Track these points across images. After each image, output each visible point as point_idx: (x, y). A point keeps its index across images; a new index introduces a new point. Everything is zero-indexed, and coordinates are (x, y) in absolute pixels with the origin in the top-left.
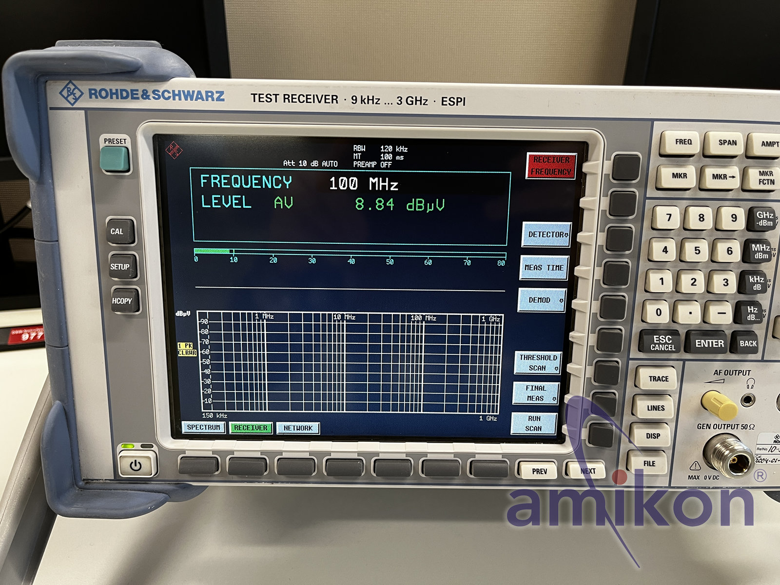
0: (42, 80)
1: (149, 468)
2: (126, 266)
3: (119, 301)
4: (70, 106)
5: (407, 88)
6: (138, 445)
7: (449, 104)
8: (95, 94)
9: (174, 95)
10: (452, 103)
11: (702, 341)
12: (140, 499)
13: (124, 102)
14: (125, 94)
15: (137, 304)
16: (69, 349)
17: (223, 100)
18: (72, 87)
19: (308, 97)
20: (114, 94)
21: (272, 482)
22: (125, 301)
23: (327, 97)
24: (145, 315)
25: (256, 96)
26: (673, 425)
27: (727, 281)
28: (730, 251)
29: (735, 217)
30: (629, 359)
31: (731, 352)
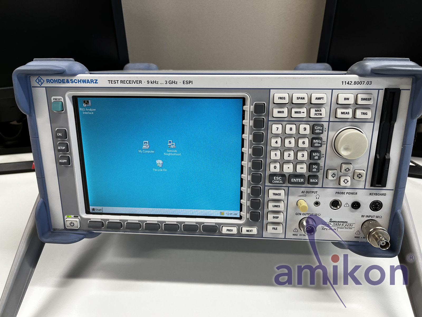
0: (28, 76)
1: (77, 225)
2: (64, 148)
3: (62, 161)
4: (40, 86)
5: (169, 77)
6: (73, 216)
7: (186, 83)
8: (49, 81)
9: (79, 81)
11: (294, 179)
12: (74, 237)
13: (60, 84)
14: (60, 81)
15: (69, 161)
16: (45, 179)
17: (97, 83)
18: (40, 79)
19: (130, 81)
20: (56, 81)
21: (125, 232)
22: (64, 161)
23: (137, 81)
24: (72, 166)
25: (110, 81)
26: (285, 213)
27: (303, 155)
28: (304, 143)
29: (305, 129)
30: (265, 186)
31: (308, 184)
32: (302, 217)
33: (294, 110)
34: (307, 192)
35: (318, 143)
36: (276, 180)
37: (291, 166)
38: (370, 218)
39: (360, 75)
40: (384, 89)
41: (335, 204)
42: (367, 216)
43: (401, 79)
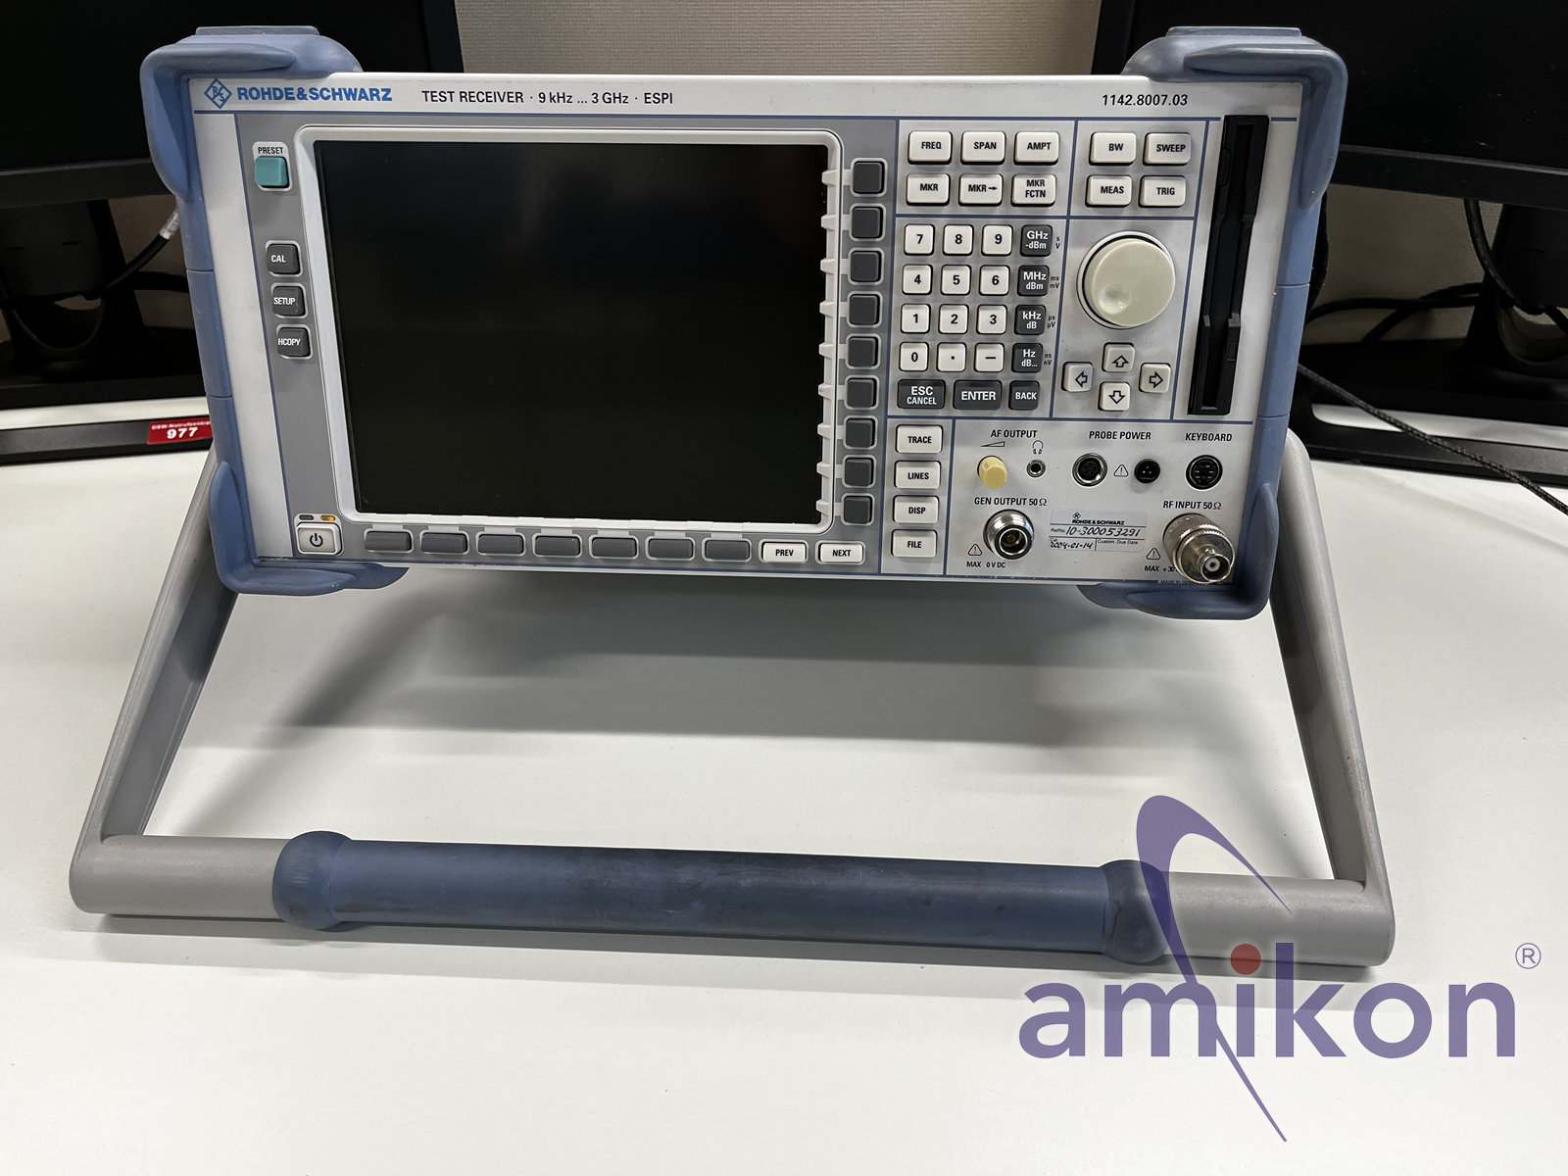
0: (184, 77)
1: (331, 543)
2: (292, 300)
3: (286, 342)
4: (218, 109)
5: (603, 83)
6: (318, 517)
7: (654, 101)
8: (244, 94)
9: (334, 94)
10: (657, 101)
11: (970, 393)
12: (320, 578)
13: (278, 103)
14: (278, 93)
15: (307, 347)
16: (232, 399)
17: (390, 99)
18: (219, 86)
19: (488, 94)
20: (266, 93)
21: (474, 564)
22: (292, 342)
23: (510, 95)
24: (317, 360)
25: (428, 94)
26: (944, 500)
27: (994, 317)
28: (995, 280)
29: (999, 239)
30: (887, 417)
31: (1010, 407)
32: (994, 508)
33: (966, 182)
34: (1007, 433)
35: (1038, 281)
36: (917, 397)
37: (960, 352)
38: (1188, 510)
39: (1156, 77)
40: (1223, 119)
41: (1089, 469)
42: (1180, 504)
43: (1270, 87)
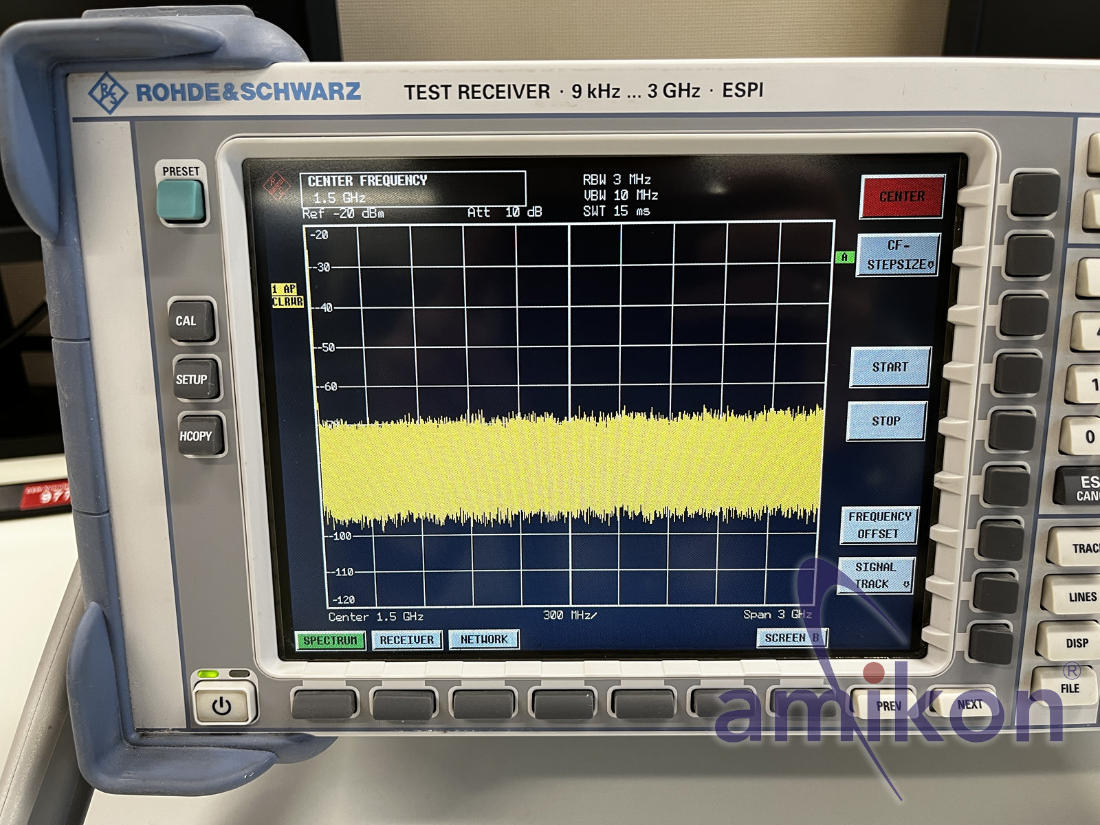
0: (61, 71)
1: (243, 710)
2: (202, 378)
3: (191, 436)
4: (106, 114)
5: (665, 70)
6: (224, 673)
7: (736, 94)
8: (147, 93)
9: (278, 91)
10: (740, 93)
12: (229, 761)
13: (194, 105)
14: (195, 92)
15: (220, 440)
16: (110, 516)
17: (358, 97)
18: (110, 83)
19: (500, 88)
20: (178, 92)
21: (445, 730)
22: (200, 436)
23: (531, 88)
24: (233, 459)
25: (414, 89)
30: (1038, 516)
